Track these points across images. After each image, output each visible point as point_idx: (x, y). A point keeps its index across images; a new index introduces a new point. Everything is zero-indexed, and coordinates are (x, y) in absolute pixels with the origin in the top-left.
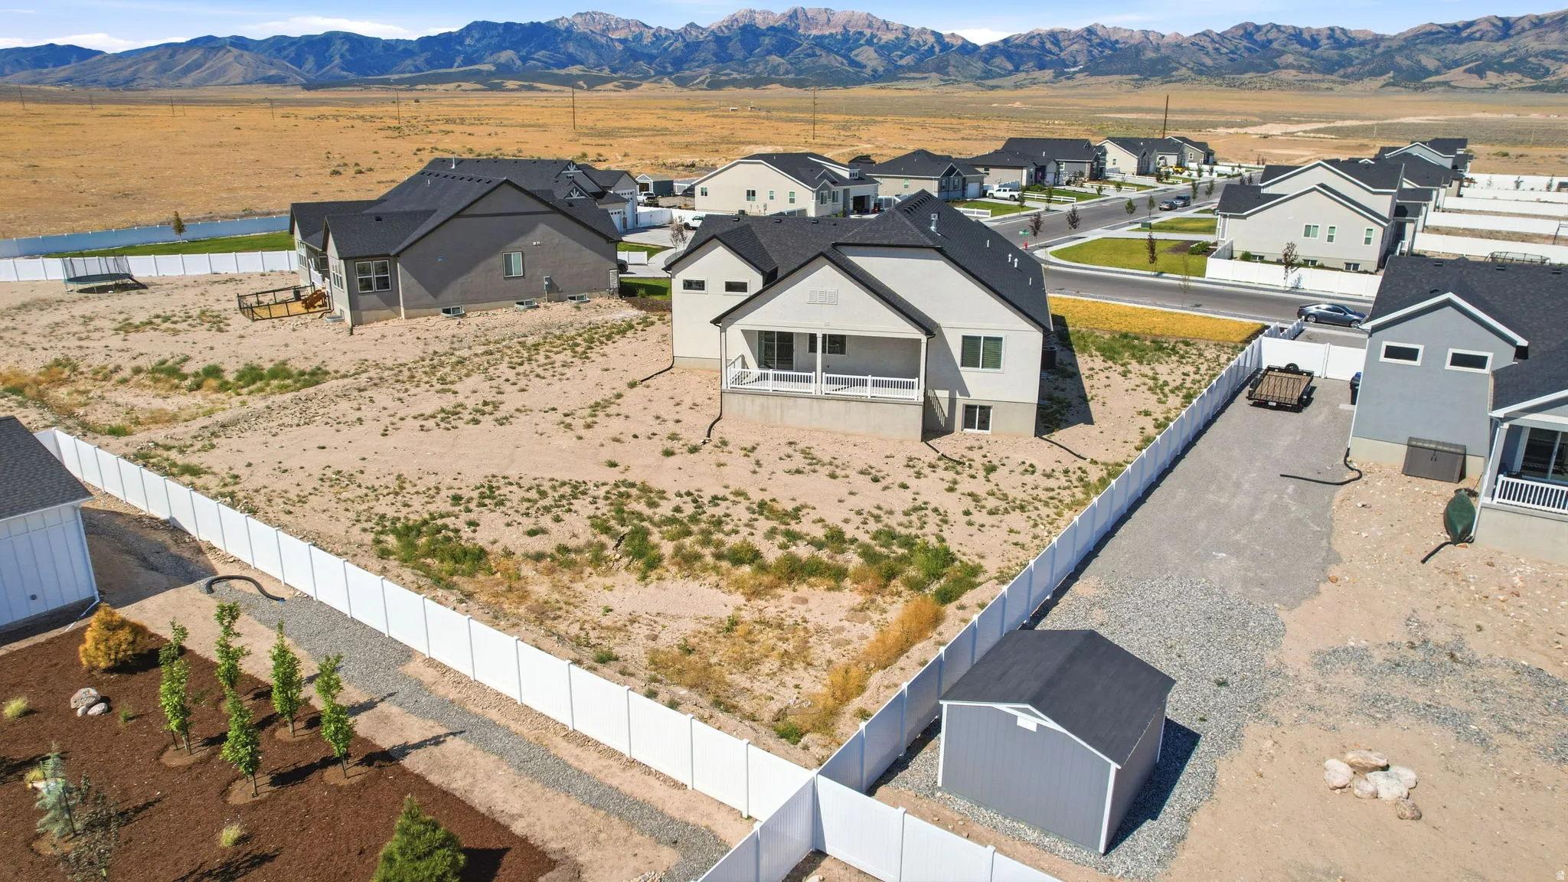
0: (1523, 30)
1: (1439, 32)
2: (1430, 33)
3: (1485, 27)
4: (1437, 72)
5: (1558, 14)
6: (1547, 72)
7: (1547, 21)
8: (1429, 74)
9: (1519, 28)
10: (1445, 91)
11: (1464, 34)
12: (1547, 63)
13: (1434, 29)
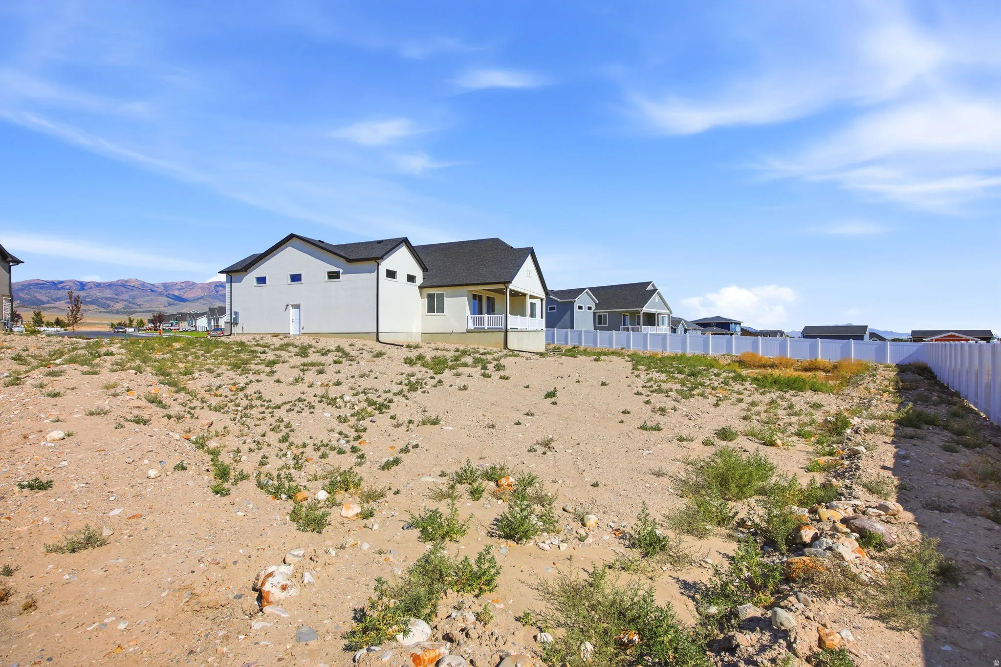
0: (91, 288)
1: (44, 284)
2: (38, 284)
3: (71, 284)
4: (48, 302)
5: (107, 283)
6: (109, 306)
7: (102, 285)
8: (44, 303)
9: (89, 286)
10: (57, 311)
11: (60, 286)
12: (108, 302)
13: (41, 282)
